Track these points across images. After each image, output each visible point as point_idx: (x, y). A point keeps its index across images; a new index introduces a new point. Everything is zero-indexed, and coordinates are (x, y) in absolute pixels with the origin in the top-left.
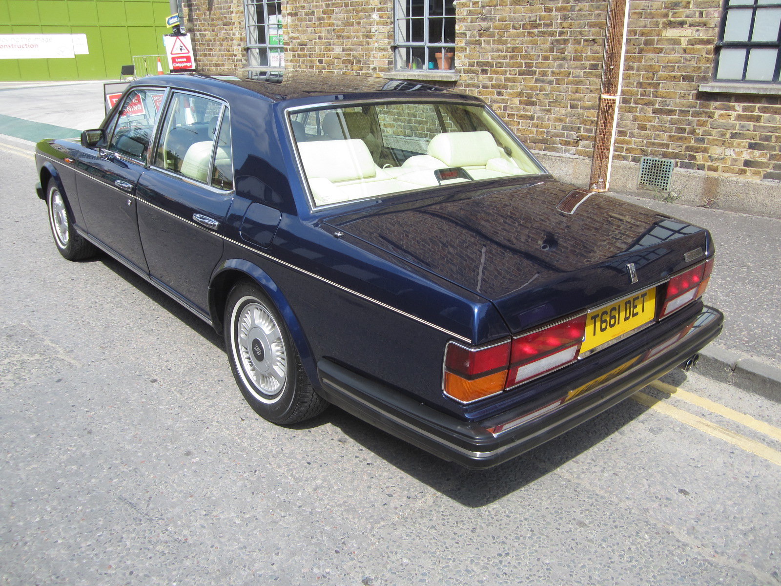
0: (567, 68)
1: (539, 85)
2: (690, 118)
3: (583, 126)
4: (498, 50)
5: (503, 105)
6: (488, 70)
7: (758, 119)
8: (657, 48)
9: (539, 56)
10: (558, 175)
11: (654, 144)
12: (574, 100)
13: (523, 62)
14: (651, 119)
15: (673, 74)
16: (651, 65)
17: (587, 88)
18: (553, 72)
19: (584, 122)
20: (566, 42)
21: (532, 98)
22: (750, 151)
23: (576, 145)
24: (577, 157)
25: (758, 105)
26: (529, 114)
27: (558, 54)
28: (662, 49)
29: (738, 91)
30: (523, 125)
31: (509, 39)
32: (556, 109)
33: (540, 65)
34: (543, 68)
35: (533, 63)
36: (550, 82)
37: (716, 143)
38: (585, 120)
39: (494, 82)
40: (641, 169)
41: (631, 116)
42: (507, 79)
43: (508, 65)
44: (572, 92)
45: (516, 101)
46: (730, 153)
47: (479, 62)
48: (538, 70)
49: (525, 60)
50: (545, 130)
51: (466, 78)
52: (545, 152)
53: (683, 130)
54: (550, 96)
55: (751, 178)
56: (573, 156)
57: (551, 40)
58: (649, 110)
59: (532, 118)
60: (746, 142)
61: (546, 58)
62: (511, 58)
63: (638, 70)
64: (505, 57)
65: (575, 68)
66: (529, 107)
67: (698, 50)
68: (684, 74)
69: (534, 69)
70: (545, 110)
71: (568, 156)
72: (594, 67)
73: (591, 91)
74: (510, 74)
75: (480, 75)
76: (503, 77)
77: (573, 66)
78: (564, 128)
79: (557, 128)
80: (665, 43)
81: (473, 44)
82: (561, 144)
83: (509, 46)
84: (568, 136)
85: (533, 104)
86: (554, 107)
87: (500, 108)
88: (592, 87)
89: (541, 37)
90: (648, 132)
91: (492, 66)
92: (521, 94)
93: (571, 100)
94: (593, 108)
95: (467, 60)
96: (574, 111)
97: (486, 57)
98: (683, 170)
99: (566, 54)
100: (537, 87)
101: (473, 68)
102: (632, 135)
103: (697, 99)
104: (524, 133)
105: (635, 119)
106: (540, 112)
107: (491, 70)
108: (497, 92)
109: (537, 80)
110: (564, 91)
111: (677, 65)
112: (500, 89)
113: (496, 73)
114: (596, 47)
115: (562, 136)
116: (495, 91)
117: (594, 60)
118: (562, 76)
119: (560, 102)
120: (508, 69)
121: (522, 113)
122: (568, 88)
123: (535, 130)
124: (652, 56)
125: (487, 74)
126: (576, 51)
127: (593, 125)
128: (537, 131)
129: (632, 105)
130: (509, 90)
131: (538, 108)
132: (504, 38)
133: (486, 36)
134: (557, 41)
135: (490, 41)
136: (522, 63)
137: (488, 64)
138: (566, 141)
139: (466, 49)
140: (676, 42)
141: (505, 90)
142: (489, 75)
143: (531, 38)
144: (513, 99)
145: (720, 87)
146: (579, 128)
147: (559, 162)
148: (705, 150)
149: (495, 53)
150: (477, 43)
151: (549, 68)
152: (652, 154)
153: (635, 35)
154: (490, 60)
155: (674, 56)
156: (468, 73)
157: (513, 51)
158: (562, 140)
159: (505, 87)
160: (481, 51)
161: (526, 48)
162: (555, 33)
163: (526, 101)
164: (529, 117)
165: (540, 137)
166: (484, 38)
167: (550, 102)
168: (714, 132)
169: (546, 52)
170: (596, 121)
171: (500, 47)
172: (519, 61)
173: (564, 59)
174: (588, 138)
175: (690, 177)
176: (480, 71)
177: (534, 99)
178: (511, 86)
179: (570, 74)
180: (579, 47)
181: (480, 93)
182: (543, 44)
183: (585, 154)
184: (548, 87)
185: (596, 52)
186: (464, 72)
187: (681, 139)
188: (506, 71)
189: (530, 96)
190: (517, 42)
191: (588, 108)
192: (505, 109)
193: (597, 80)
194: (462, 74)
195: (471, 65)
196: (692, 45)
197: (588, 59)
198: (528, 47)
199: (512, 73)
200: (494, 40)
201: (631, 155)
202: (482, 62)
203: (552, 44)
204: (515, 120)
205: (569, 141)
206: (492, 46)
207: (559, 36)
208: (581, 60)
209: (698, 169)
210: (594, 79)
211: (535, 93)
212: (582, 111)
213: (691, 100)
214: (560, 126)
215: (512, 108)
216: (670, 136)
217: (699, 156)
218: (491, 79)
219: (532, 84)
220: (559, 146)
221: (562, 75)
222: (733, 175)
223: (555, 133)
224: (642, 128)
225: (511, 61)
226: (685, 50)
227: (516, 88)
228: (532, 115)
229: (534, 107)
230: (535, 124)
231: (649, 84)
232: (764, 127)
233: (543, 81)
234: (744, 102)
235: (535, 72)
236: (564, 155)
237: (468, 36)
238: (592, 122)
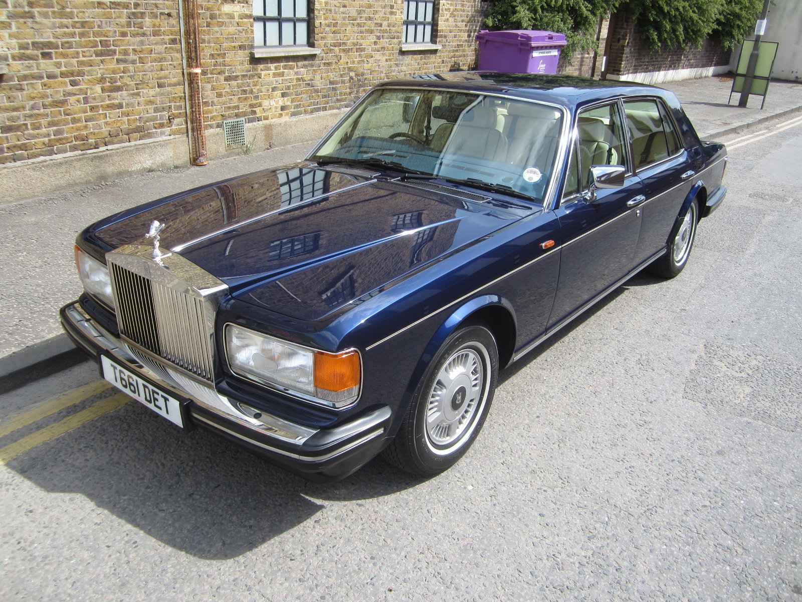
0: (149, 45)
1: (122, 66)
2: (248, 81)
3: (173, 104)
4: (62, 26)
5: (82, 97)
6: (51, 53)
7: (282, 74)
8: (220, 22)
9: (115, 32)
10: (161, 161)
11: (229, 108)
12: (161, 78)
13: (98, 39)
14: (225, 85)
15: (233, 44)
16: (218, 38)
17: (170, 65)
18: (134, 50)
19: (173, 100)
20: (143, 14)
21: (116, 82)
22: (282, 98)
23: (169, 125)
24: (172, 137)
25: (282, 64)
26: (116, 102)
27: (136, 29)
28: (223, 22)
29: (272, 55)
30: (112, 116)
31: (75, 11)
32: (145, 91)
33: (119, 43)
34: (123, 46)
35: (110, 41)
36: (133, 62)
37: (265, 97)
38: (174, 97)
39: (64, 69)
40: (226, 133)
41: (209, 86)
42: (81, 63)
43: (79, 45)
44: (157, 71)
45: (98, 88)
46: (273, 103)
47: (37, 43)
48: (117, 48)
49: (100, 37)
50: (138, 117)
51: (20, 67)
52: (141, 142)
53: (245, 92)
54: (136, 77)
55: (286, 119)
56: (169, 138)
57: (127, 12)
58: (222, 78)
59: (120, 106)
60: (279, 93)
61: (124, 34)
62: (82, 35)
63: (209, 42)
64: (73, 35)
65: (156, 44)
66: (114, 94)
67: (246, 23)
68: (240, 44)
69: (113, 48)
70: (133, 94)
71: (165, 138)
72: (173, 41)
73: (174, 67)
74: (84, 56)
75: (41, 61)
76: (74, 61)
77: (154, 42)
78: (156, 110)
79: (150, 111)
80: (224, 17)
81: (22, 17)
82: (155, 128)
83: (76, 20)
84: (161, 118)
85: (119, 89)
86: (143, 88)
87: (78, 101)
88: (175, 63)
89: (115, 8)
90: (224, 98)
91: (57, 47)
92: (102, 80)
93: (157, 79)
94: (179, 84)
95: (14, 42)
96: (164, 90)
97: (45, 35)
98: (250, 124)
99: (145, 29)
100: (120, 69)
101: (28, 52)
102: (213, 104)
103: (250, 64)
104: (115, 125)
105: (213, 89)
106: (128, 98)
107: (56, 53)
108: (70, 81)
109: (118, 61)
110: (150, 70)
111: (235, 36)
112: (73, 77)
113: (64, 56)
114: (173, 21)
115: (155, 119)
116: (67, 80)
117: (172, 34)
118: (145, 54)
119: (147, 83)
120: (80, 50)
121: (108, 102)
122: (153, 66)
123: (125, 119)
124: (216, 29)
125: (51, 58)
126: (154, 26)
127: (181, 101)
128: (128, 120)
129: (209, 76)
130: (86, 77)
131: (124, 93)
132: (68, 10)
133: (40, 6)
134: (134, 14)
135: (47, 13)
136: (96, 41)
137: (49, 45)
138: (160, 124)
139: (10, 24)
140: (231, 16)
141: (80, 78)
142: (55, 60)
143: (103, 10)
144: (93, 87)
145: (266, 53)
146: (170, 107)
147: (159, 148)
148: (260, 105)
149: (58, 30)
150: (27, 15)
151: (130, 45)
152: (230, 117)
153: (202, 10)
154: (52, 40)
155: (232, 29)
156: (20, 59)
157: (83, 27)
158: (156, 124)
159: (80, 74)
160: (36, 26)
161: (99, 23)
162: (130, 5)
163: (110, 87)
164: (117, 106)
165: (133, 126)
166: (38, 9)
167: (135, 84)
168: (263, 89)
169: (123, 27)
170: (183, 97)
171: (64, 21)
172: (92, 39)
173: (144, 35)
174: (179, 116)
175: (255, 129)
176: (40, 56)
177: (119, 84)
178: (88, 72)
179: (152, 50)
180: (157, 21)
181: (45, 86)
182: (119, 17)
183: (178, 132)
184: (131, 67)
185: (173, 26)
186: (14, 58)
187: (246, 99)
188: (78, 53)
189: (113, 81)
190: (87, 15)
191: (175, 85)
192: (86, 100)
193: (178, 55)
194: (11, 61)
195: (22, 47)
196: (241, 19)
197: (167, 33)
198: (101, 22)
199: (87, 54)
200: (54, 12)
201: (214, 122)
202: (41, 43)
203: (129, 18)
204: (101, 112)
205: (163, 123)
206: (52, 20)
207: (135, 9)
208: (161, 35)
209: (258, 121)
210: (176, 55)
211: (118, 76)
212: (169, 89)
213: (247, 66)
214: (151, 108)
215: (94, 99)
216: (239, 98)
217: (258, 110)
218: (58, 65)
219: (113, 65)
220: (154, 130)
221: (144, 52)
222: (276, 119)
223: (148, 118)
224: (219, 95)
225: (83, 39)
226: (238, 24)
227: (95, 73)
228: (119, 103)
229: (120, 93)
230: (125, 113)
231: (219, 55)
232: (286, 80)
233: (125, 61)
234: (275, 63)
235: (114, 52)
236: (160, 139)
237: (10, 5)
238: (181, 98)
